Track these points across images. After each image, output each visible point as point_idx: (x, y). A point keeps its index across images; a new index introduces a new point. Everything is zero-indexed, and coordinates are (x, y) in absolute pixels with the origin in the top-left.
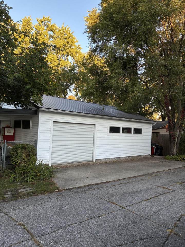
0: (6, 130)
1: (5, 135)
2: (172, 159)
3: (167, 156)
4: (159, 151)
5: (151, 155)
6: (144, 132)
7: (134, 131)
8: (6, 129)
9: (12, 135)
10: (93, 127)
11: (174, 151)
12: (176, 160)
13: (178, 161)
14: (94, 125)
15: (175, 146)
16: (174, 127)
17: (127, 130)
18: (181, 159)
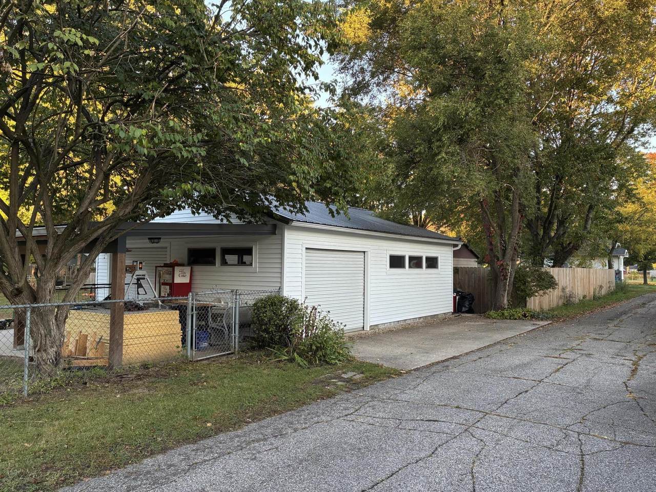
0: (177, 270)
1: (176, 282)
2: (503, 317)
3: (492, 313)
4: (467, 304)
5: (453, 313)
6: (442, 264)
7: (426, 263)
8: (176, 268)
9: (188, 281)
10: (363, 257)
11: (503, 301)
12: (512, 317)
13: (516, 319)
14: (364, 252)
15: (505, 290)
16: (504, 251)
17: (416, 262)
18: (521, 317)
